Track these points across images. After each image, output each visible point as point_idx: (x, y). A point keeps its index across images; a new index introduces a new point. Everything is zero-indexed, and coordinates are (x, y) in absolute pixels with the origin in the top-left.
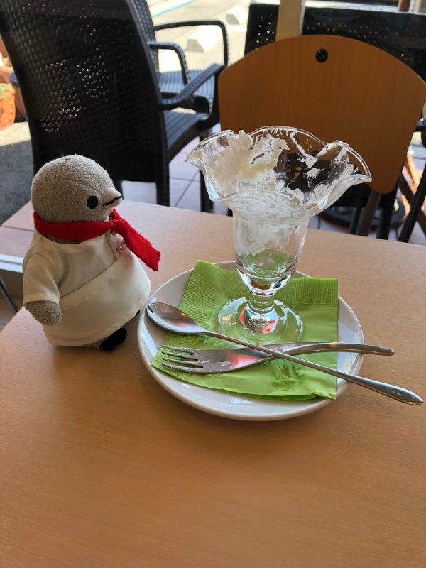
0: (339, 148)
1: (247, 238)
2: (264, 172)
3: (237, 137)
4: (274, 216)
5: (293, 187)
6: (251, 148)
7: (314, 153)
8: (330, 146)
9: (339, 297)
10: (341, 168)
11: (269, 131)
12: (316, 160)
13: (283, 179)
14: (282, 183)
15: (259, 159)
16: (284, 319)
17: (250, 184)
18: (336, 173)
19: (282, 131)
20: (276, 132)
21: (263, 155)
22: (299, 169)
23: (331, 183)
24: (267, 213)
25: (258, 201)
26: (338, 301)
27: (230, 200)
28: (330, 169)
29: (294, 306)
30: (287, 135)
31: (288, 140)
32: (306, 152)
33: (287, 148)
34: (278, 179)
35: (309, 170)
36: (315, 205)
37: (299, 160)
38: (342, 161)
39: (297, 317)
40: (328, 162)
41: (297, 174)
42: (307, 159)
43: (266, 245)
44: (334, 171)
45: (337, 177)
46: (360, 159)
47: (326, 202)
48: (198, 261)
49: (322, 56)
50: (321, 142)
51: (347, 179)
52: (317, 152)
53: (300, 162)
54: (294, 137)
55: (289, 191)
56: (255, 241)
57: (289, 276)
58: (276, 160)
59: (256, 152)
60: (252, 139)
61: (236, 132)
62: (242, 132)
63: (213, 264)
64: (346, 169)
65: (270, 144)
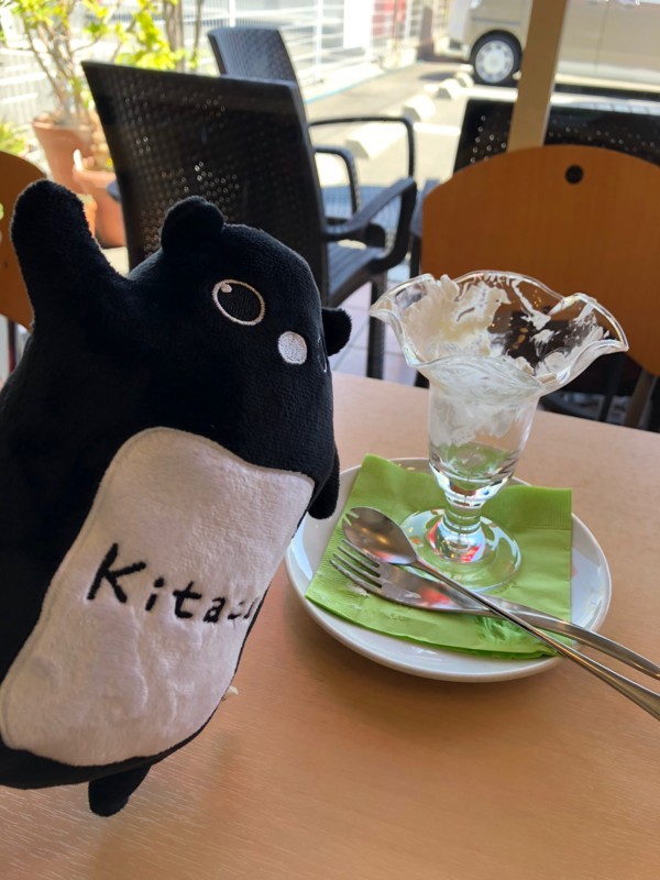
0: (582, 304)
1: (450, 422)
2: (474, 333)
3: (439, 283)
4: (493, 392)
5: (514, 355)
6: (457, 300)
7: (546, 310)
8: (568, 301)
9: (573, 515)
10: (584, 331)
11: (483, 277)
12: (547, 319)
13: (501, 343)
14: (499, 350)
15: (468, 315)
16: (494, 544)
17: (454, 348)
18: (578, 338)
19: (501, 278)
20: (492, 279)
21: (472, 309)
22: (525, 330)
23: (569, 351)
24: (485, 387)
25: (472, 370)
26: (572, 522)
27: (434, 368)
28: (569, 332)
29: (508, 525)
30: (508, 283)
31: (509, 290)
32: (534, 308)
33: (508, 302)
34: (494, 343)
35: (538, 332)
36: (553, 378)
37: (524, 318)
38: (586, 321)
39: (514, 545)
40: (566, 323)
41: (522, 338)
42: (536, 317)
43: (477, 434)
44: (575, 335)
45: (579, 343)
46: (612, 321)
47: (569, 374)
48: (367, 454)
49: (574, 175)
50: (555, 295)
51: (594, 347)
52: (549, 308)
53: (525, 321)
54: (518, 286)
55: (510, 359)
56: (460, 427)
57: (505, 480)
58: (492, 317)
59: (464, 304)
60: (458, 288)
61: (437, 277)
62: (445, 277)
63: (389, 460)
64: (591, 333)
65: (484, 294)
